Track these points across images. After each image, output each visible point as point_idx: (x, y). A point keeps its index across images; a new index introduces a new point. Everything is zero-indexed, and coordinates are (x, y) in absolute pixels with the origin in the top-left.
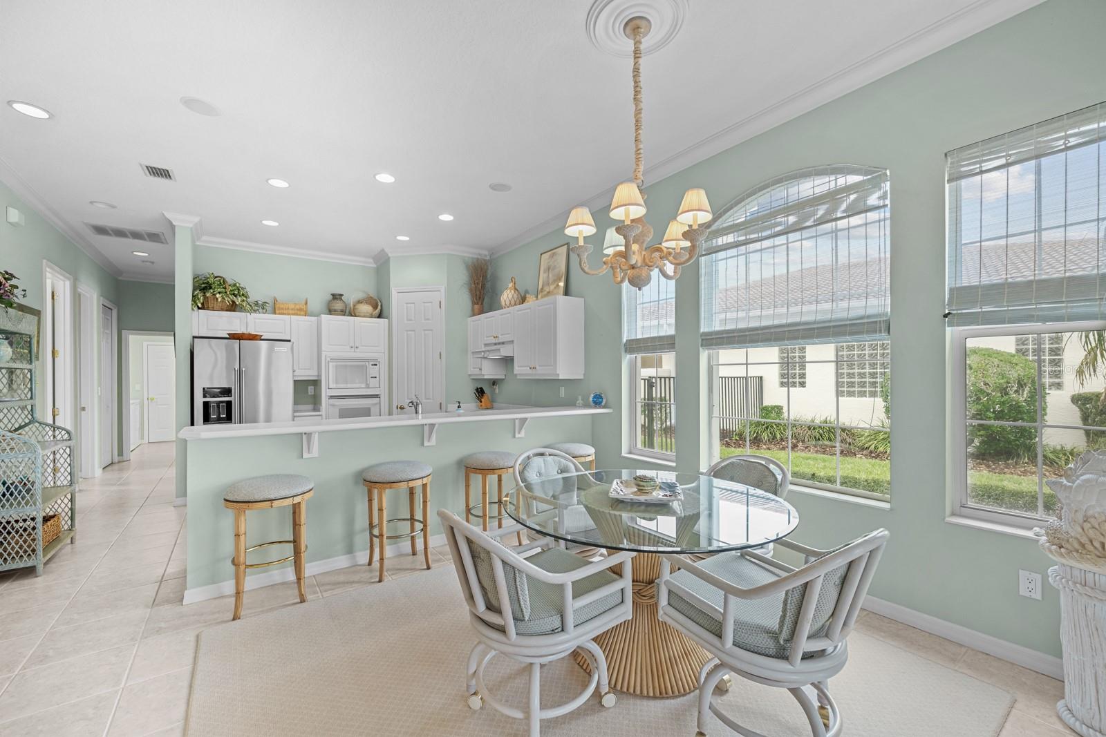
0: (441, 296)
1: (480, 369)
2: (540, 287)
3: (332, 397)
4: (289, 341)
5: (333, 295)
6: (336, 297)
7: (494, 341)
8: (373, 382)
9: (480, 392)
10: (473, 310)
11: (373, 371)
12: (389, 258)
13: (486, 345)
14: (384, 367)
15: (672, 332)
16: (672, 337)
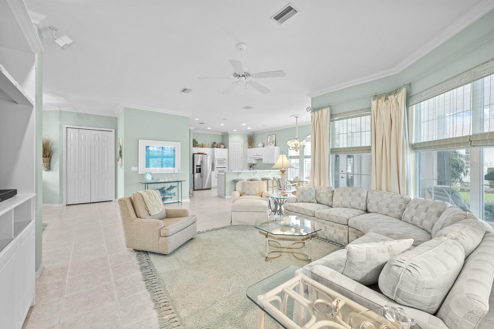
0: (242, 143)
1: (252, 161)
2: (268, 143)
3: (217, 168)
4: (206, 154)
5: (214, 143)
6: (215, 143)
7: (256, 155)
8: (225, 164)
9: (250, 167)
10: (249, 147)
11: (225, 161)
12: (228, 134)
13: (253, 156)
14: (227, 160)
15: (299, 155)
16: (299, 156)
